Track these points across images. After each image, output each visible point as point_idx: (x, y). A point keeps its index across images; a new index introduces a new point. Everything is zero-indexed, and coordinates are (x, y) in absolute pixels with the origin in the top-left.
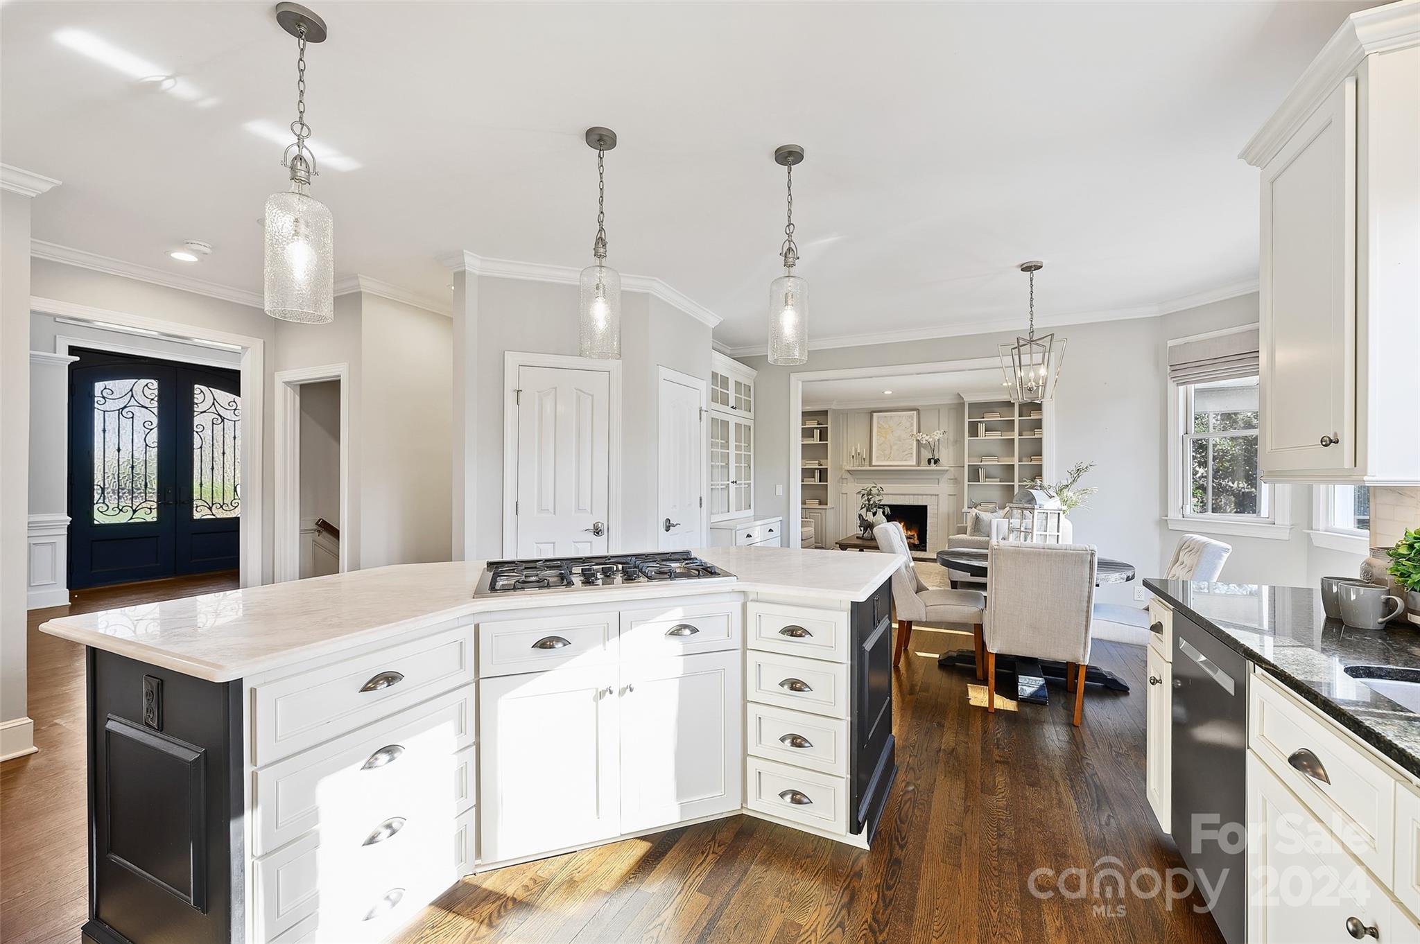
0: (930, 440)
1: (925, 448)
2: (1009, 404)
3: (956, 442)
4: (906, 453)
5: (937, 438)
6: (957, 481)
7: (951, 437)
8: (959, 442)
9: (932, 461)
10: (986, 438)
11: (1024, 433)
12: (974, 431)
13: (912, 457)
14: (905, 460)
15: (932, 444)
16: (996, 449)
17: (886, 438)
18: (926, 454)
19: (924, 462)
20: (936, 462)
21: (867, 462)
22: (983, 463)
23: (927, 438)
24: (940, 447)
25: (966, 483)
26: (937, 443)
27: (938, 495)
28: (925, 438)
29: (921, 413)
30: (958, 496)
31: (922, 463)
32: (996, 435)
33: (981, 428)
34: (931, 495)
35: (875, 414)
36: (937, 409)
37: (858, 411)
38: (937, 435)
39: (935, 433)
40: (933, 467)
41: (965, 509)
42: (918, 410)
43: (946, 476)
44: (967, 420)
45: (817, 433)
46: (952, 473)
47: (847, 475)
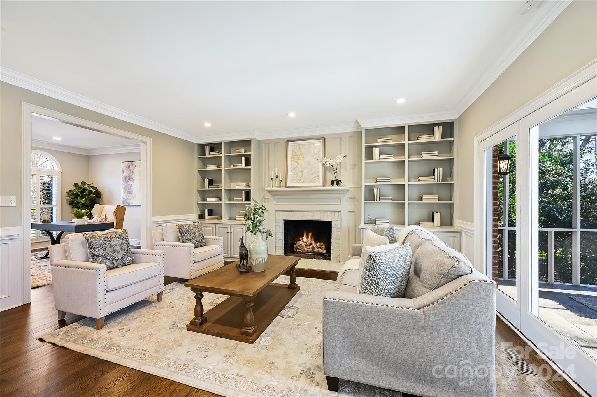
0: (333, 163)
1: (329, 171)
2: (400, 130)
3: (355, 165)
4: (313, 176)
5: (338, 161)
6: (355, 200)
7: (351, 162)
8: (357, 165)
9: (335, 182)
10: (380, 160)
11: (412, 156)
12: (369, 155)
13: (318, 178)
14: (314, 182)
15: (335, 167)
16: (388, 170)
17: (298, 163)
18: (330, 177)
19: (329, 183)
20: (338, 183)
21: (283, 184)
22: (377, 183)
23: (331, 162)
24: (342, 170)
25: (363, 201)
26: (339, 167)
27: (340, 212)
28: (329, 162)
29: (327, 141)
30: (356, 213)
31: (328, 184)
32: (389, 158)
33: (376, 151)
34: (335, 212)
35: (290, 144)
36: (339, 137)
37: (276, 141)
38: (339, 159)
39: (337, 158)
40: (336, 187)
41: (363, 225)
42: (324, 139)
43: (348, 195)
44: (363, 145)
45: (244, 159)
46: (353, 192)
47: (268, 195)
